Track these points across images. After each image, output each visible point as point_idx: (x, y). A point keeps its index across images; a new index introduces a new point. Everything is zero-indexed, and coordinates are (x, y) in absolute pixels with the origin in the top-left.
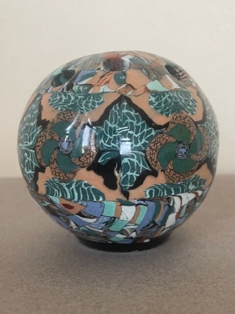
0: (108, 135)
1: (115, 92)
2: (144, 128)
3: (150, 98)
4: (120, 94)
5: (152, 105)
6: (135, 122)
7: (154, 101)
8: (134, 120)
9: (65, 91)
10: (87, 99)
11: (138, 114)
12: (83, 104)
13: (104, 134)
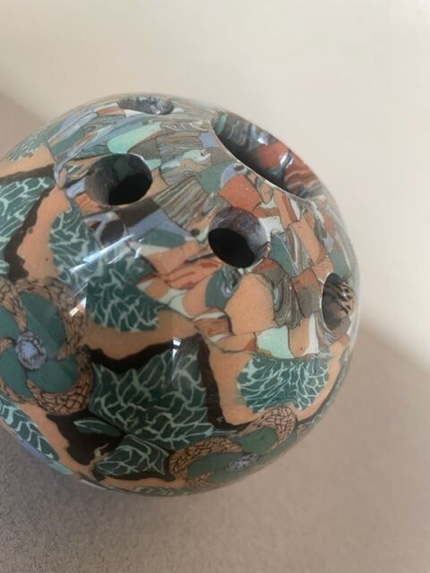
0: (120, 399)
1: (191, 320)
2: (198, 419)
3: (247, 366)
4: (196, 331)
5: (241, 383)
6: (187, 403)
7: (249, 377)
8: (188, 398)
9: (97, 234)
10: (127, 299)
11: (203, 389)
12: (112, 302)
13: (114, 392)
